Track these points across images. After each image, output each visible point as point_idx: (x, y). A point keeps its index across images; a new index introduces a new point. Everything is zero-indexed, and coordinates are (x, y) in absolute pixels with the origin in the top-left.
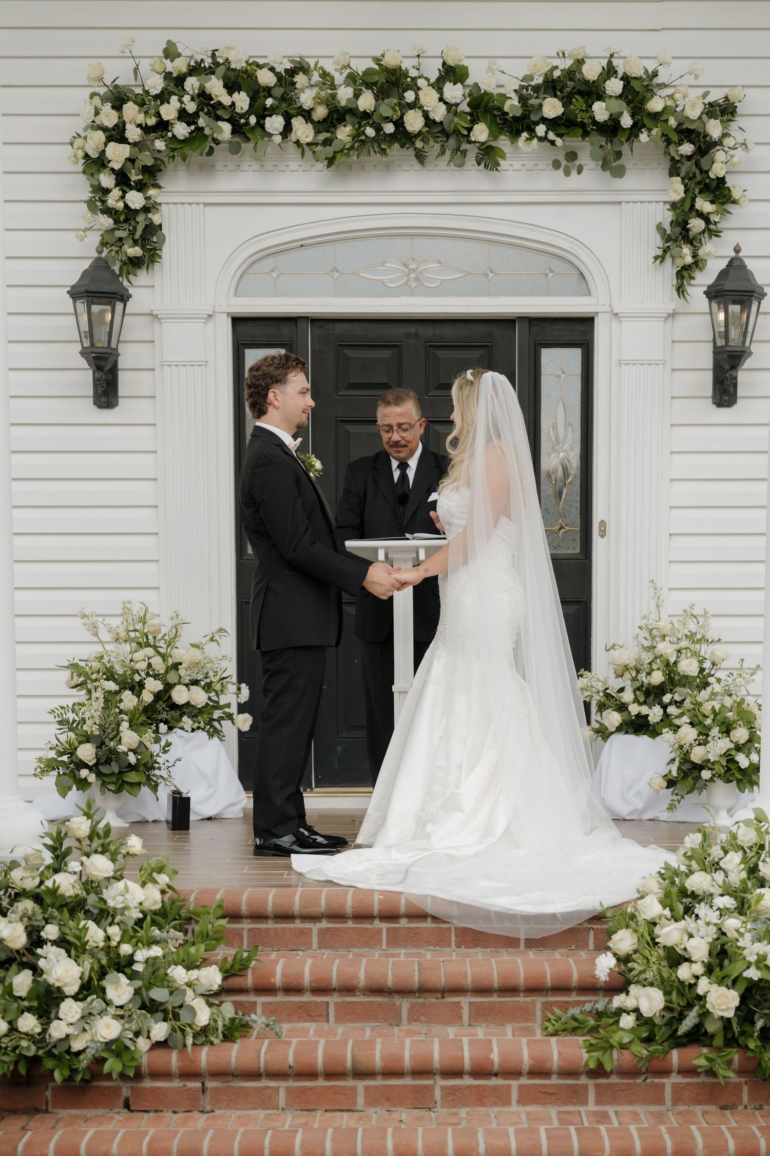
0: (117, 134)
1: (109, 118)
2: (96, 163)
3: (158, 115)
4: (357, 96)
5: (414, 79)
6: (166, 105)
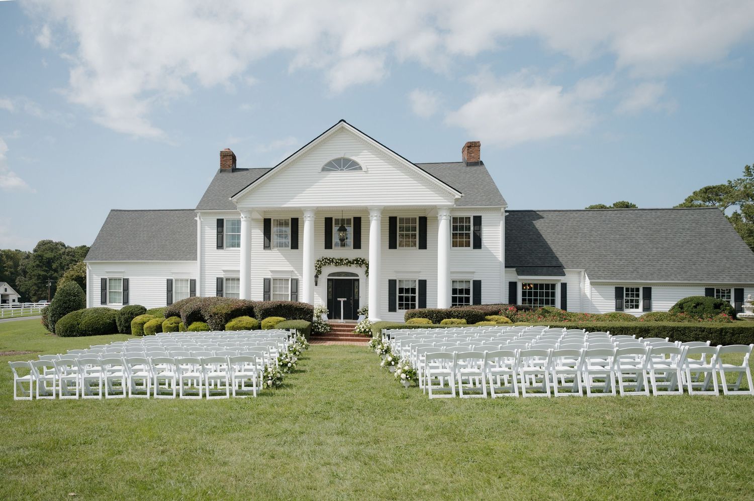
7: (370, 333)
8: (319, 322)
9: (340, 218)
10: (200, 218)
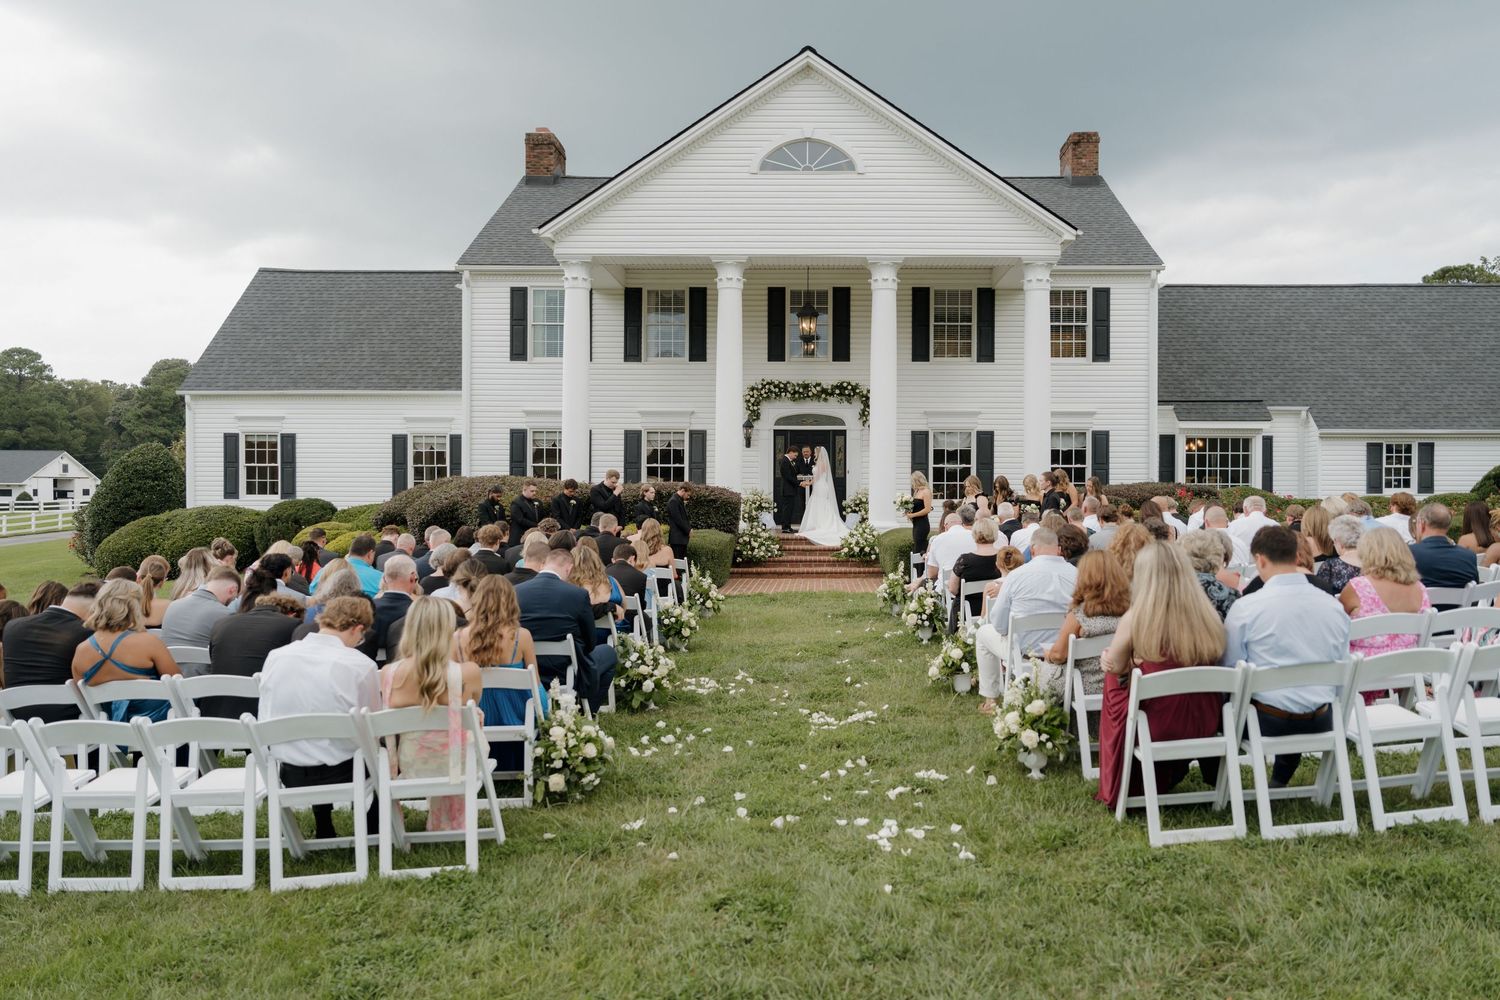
7: (873, 557)
8: (754, 532)
9: (804, 288)
10: (468, 286)
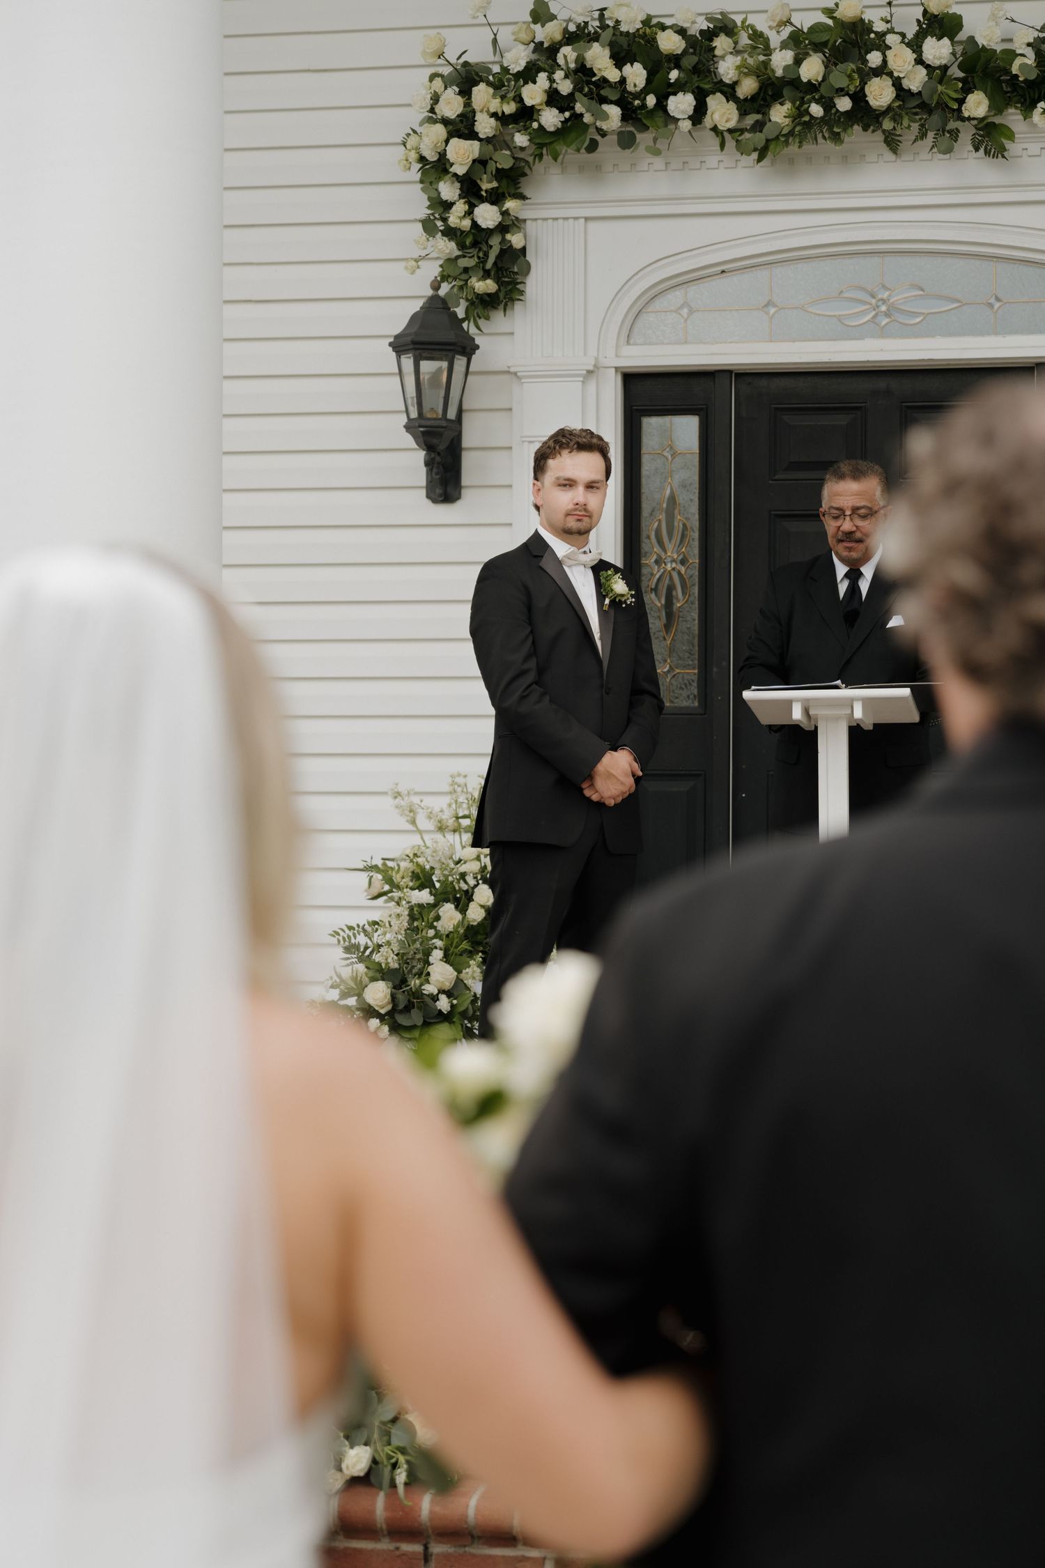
0: (462, 127)
1: (451, 105)
2: (436, 168)
3: (519, 99)
4: (798, 61)
5: (881, 36)
6: (531, 85)
